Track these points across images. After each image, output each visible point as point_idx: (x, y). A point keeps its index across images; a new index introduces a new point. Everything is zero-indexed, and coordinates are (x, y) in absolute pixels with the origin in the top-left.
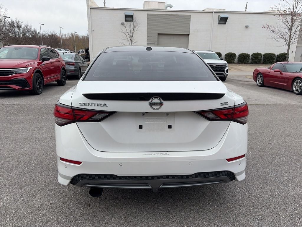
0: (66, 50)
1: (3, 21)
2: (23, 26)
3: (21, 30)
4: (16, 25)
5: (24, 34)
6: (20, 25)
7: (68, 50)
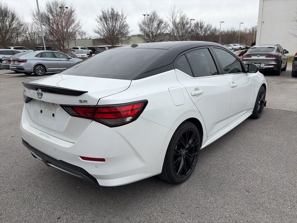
0: (241, 45)
1: (189, 23)
2: (205, 26)
3: (203, 30)
4: (199, 25)
5: (205, 34)
6: (203, 25)
7: (243, 45)
